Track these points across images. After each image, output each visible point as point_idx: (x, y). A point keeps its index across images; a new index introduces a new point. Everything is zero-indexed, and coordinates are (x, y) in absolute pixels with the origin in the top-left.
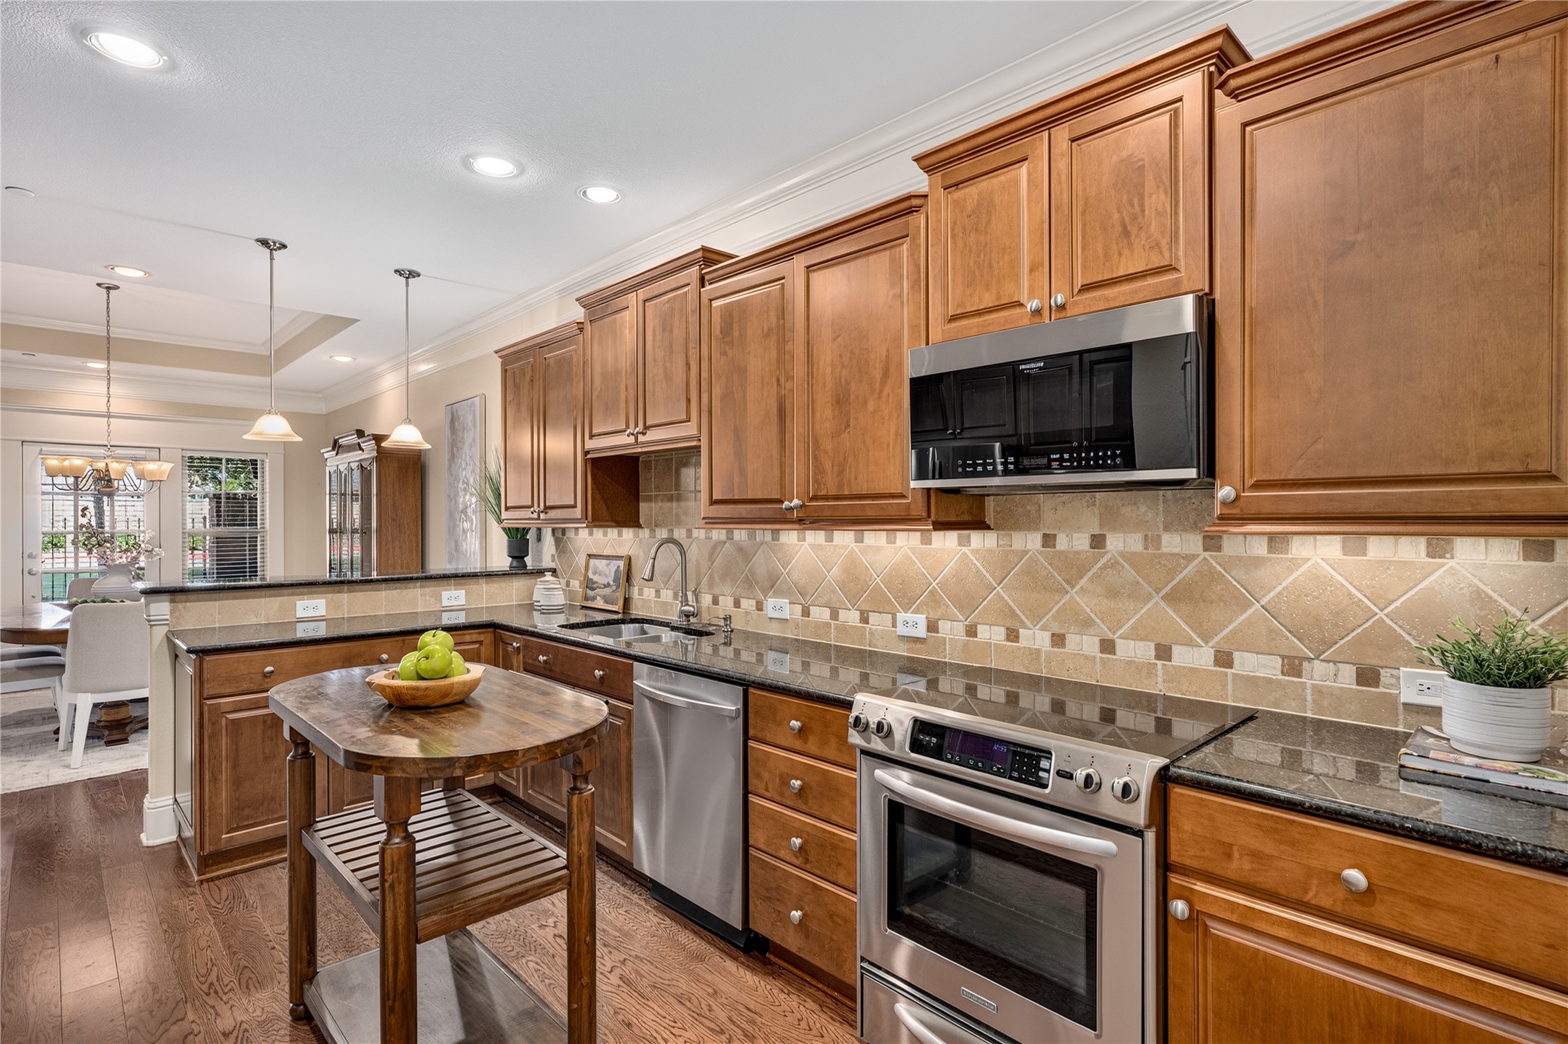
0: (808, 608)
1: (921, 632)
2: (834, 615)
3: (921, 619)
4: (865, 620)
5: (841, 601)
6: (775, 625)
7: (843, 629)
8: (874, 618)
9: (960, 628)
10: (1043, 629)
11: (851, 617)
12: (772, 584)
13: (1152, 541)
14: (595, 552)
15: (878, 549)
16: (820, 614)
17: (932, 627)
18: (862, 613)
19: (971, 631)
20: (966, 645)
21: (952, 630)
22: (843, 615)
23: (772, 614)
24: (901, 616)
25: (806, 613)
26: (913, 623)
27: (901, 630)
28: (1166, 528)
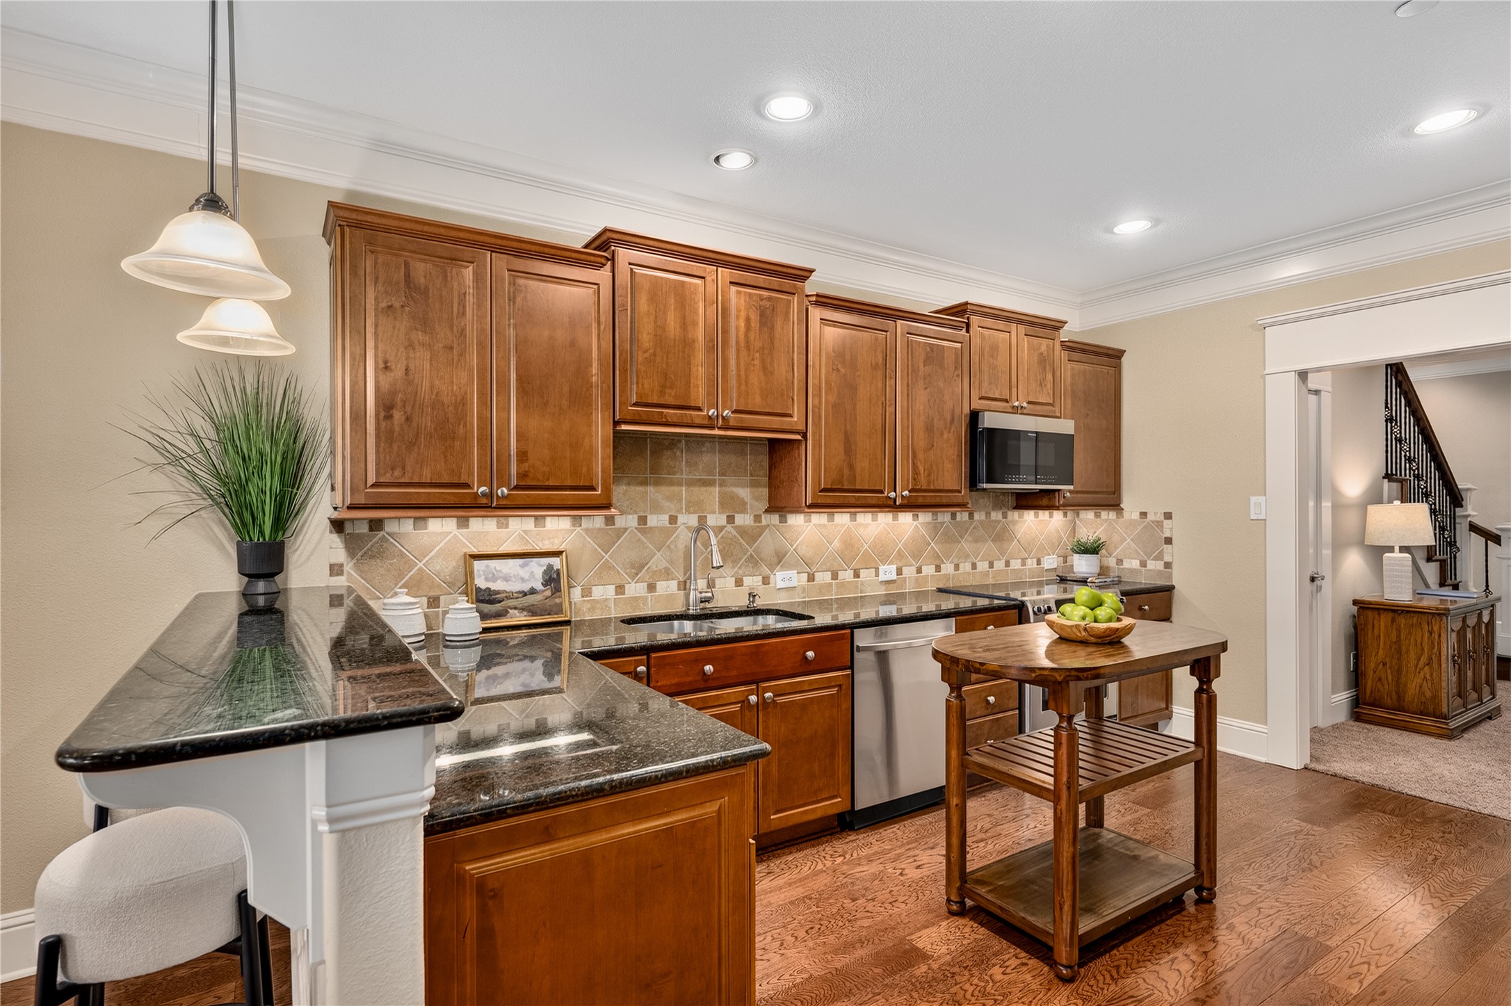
0: (813, 575)
1: (894, 577)
2: (835, 576)
3: (894, 568)
4: (857, 575)
5: (840, 565)
6: (783, 594)
7: (842, 585)
8: (863, 573)
9: (914, 569)
10: (952, 562)
11: (846, 575)
12: (780, 559)
13: (988, 514)
14: (475, 551)
15: (867, 525)
16: (823, 577)
17: (899, 572)
18: (855, 570)
19: (919, 571)
20: (917, 579)
21: (909, 572)
22: (841, 575)
23: (780, 585)
24: (882, 568)
25: (811, 578)
26: (888, 572)
27: (882, 577)
28: (993, 509)
